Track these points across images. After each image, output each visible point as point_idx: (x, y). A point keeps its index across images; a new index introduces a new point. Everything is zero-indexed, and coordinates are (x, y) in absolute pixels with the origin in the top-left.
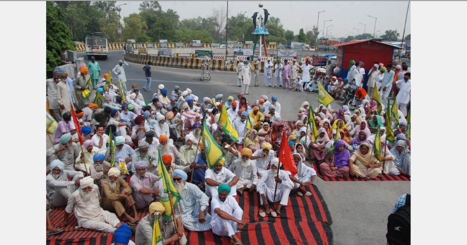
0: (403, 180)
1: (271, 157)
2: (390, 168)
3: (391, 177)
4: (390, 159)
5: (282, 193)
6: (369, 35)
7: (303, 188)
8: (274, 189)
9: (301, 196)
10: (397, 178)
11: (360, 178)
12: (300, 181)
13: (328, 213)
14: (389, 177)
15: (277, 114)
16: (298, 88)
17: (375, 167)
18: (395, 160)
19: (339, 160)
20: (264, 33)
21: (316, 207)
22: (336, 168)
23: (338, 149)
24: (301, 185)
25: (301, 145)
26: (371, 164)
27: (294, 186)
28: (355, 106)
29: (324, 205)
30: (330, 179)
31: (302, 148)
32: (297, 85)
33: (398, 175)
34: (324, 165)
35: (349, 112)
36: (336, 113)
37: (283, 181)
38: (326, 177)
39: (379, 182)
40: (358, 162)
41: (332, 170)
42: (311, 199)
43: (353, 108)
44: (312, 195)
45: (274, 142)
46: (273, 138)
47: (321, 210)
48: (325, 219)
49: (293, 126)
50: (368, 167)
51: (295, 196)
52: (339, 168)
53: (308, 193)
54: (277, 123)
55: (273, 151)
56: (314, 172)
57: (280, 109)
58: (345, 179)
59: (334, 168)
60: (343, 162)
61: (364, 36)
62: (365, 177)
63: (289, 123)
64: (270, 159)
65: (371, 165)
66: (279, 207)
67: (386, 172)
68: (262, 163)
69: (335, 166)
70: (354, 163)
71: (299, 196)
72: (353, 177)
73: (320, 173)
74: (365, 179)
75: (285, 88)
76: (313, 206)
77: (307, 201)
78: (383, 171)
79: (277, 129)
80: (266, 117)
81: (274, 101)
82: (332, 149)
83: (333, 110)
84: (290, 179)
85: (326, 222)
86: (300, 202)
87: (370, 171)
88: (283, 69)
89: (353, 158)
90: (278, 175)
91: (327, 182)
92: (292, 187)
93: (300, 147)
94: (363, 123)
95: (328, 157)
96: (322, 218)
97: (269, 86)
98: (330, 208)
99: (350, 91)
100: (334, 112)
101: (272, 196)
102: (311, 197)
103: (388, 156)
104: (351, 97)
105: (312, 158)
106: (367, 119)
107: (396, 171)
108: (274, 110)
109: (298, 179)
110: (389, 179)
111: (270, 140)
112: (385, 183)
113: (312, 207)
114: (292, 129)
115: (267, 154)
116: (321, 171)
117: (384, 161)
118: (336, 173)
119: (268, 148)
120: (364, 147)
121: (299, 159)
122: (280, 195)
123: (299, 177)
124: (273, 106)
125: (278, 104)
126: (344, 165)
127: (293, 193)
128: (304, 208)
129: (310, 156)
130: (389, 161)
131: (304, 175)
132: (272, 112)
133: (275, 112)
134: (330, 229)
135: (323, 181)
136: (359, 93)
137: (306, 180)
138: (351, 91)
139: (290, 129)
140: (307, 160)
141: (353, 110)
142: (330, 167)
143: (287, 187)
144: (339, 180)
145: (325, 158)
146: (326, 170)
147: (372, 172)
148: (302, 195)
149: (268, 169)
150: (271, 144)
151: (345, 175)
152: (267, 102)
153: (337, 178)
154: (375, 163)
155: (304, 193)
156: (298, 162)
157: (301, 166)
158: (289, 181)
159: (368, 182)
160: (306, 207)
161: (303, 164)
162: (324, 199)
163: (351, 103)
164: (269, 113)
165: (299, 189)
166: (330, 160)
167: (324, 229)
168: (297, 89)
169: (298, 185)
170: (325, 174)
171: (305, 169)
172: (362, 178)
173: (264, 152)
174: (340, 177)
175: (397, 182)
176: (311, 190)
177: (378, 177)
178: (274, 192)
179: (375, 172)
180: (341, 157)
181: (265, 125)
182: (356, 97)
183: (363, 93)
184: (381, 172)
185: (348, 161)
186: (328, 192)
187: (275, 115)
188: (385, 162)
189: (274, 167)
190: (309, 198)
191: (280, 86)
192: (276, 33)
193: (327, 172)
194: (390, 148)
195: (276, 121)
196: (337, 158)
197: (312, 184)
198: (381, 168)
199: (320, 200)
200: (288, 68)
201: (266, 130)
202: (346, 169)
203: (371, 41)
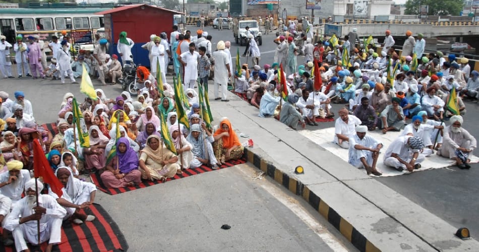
0: (206, 171)
1: (25, 180)
2: (189, 160)
3: (192, 171)
4: (188, 150)
5: (50, 228)
7: (82, 212)
8: (36, 225)
9: (80, 224)
10: (199, 170)
11: (156, 181)
12: (75, 203)
13: (120, 237)
14: (191, 171)
15: (28, 117)
16: (56, 76)
17: (171, 163)
18: (194, 150)
19: (125, 164)
21: (103, 234)
22: (123, 174)
23: (122, 149)
24: (78, 209)
25: (70, 155)
26: (166, 160)
27: (65, 212)
28: (138, 90)
29: (114, 227)
30: (118, 191)
31: (72, 159)
32: (54, 72)
33: (200, 167)
34: (107, 174)
35: (130, 99)
36: (114, 103)
37: (47, 209)
38: (111, 190)
39: (179, 180)
40: (150, 161)
41: (119, 178)
42: (95, 224)
43: (136, 93)
44: (96, 219)
45: (27, 158)
46: (25, 151)
47: (111, 235)
48: (117, 246)
49: (55, 130)
50: (163, 164)
51: (71, 227)
52: (127, 173)
53: (90, 217)
54: (28, 130)
55: (26, 171)
56: (93, 187)
57: (31, 110)
58: (136, 186)
59: (120, 176)
60: (131, 165)
62: (162, 178)
63: (49, 126)
64: (25, 183)
65: (165, 162)
66: (49, 249)
67: (186, 167)
68: (12, 191)
69: (121, 173)
70: (146, 163)
71: (77, 224)
72: (147, 181)
73: (103, 185)
74: (162, 181)
75: (37, 78)
76: (99, 232)
77: (90, 228)
78: (181, 166)
79: (29, 138)
80: (8, 123)
81: (19, 98)
82: (113, 151)
83: (109, 99)
84: (58, 205)
85: (120, 249)
86: (79, 232)
87: (166, 168)
88: (29, 51)
89: (143, 158)
90: (38, 203)
91: (114, 196)
92: (64, 214)
93: (69, 158)
94: (148, 110)
95: (111, 163)
96: (113, 245)
97: (10, 77)
98: (123, 230)
99: (128, 72)
100: (110, 103)
101: (35, 236)
102: (95, 222)
103: (185, 147)
104: (131, 79)
105: (89, 167)
106: (154, 105)
107: (196, 163)
108: (21, 110)
109: (71, 202)
110: (190, 174)
111: (20, 154)
112: (187, 179)
113: (98, 235)
114: (54, 133)
115: (17, 176)
116: (104, 183)
117: (180, 153)
118: (125, 181)
119: (18, 168)
120: (153, 140)
121: (68, 174)
122: (48, 230)
123: (72, 199)
124: (18, 106)
125: (27, 102)
126: (133, 169)
127: (68, 223)
128: (87, 238)
129: (85, 166)
130: (187, 152)
131: (79, 194)
132: (18, 114)
133: (24, 114)
135: (109, 195)
136: (140, 73)
137: (83, 200)
138: (131, 72)
139: (50, 135)
140: (81, 173)
141: (136, 96)
142: (115, 174)
143: (56, 217)
144: (130, 190)
145: (107, 164)
146: (111, 180)
147: (169, 169)
148: (81, 222)
149: (22, 198)
150: (21, 161)
151: (137, 181)
152: (9, 101)
153: (127, 188)
154: (171, 157)
155: (83, 218)
156: (66, 178)
157: (72, 183)
158: (57, 207)
159: (166, 183)
160: (89, 237)
161: (75, 180)
162: (113, 218)
163: (132, 87)
164: (13, 117)
165: (76, 216)
166: (113, 166)
168: (54, 77)
169: (73, 210)
170: (110, 186)
171: (79, 186)
172: (159, 180)
173: (12, 175)
174: (131, 186)
175: (199, 175)
176: (94, 212)
177: (177, 174)
178: (36, 230)
179: (172, 168)
180: (127, 159)
181: (7, 136)
182: (137, 79)
183: (146, 73)
184: (179, 168)
185: (138, 163)
186: (117, 208)
187: (24, 118)
188: (183, 155)
189: (30, 192)
190: (91, 223)
191: (28, 75)
193: (113, 184)
194: (185, 137)
195: (26, 126)
196: (123, 162)
197: (93, 204)
198: (179, 162)
199: (108, 222)
200: (36, 49)
201: (11, 143)
202: (137, 173)
203: (145, 6)
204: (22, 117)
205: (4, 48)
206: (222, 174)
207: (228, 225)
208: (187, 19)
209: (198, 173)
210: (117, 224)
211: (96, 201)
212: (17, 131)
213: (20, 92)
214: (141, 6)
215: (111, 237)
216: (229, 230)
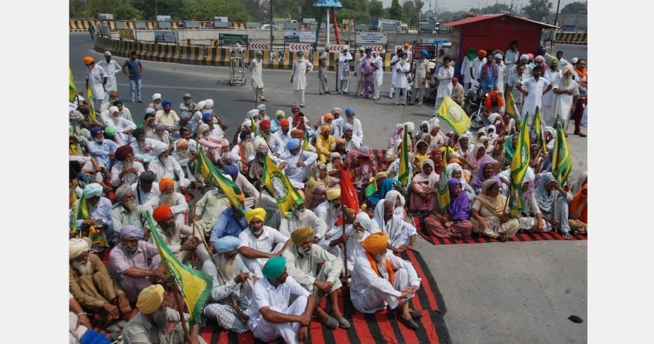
0: (556, 238)
6: (504, 7)
10: (547, 236)
13: (438, 297)
20: (334, 4)
22: (452, 223)
28: (481, 123)
30: (442, 241)
34: (432, 219)
38: (435, 239)
39: (518, 243)
40: (485, 211)
41: (445, 227)
43: (478, 125)
48: (435, 307)
56: (413, 230)
58: (464, 240)
61: (496, 8)
70: (479, 213)
72: (477, 236)
85: (437, 311)
89: (476, 206)
91: (436, 246)
96: (429, 304)
98: (442, 288)
99: (472, 99)
104: (475, 108)
110: (534, 239)
112: (529, 245)
116: (427, 228)
118: (451, 231)
124: (349, 126)
125: (357, 121)
132: (348, 135)
133: (353, 136)
134: (442, 321)
135: (430, 244)
138: (475, 99)
144: (455, 243)
146: (436, 227)
147: (508, 226)
152: (340, 118)
153: (453, 240)
163: (474, 117)
164: (343, 137)
167: (433, 322)
175: (545, 243)
181: (334, 158)
186: (438, 261)
187: (353, 139)
192: (354, 4)
197: (412, 250)
202: (468, 224)
203: (506, 16)
204: (351, 138)
205: (344, 60)
206: (578, 247)
207: (580, 317)
208: (557, 34)
209: (545, 239)
210: (436, 280)
211: (416, 248)
212: (345, 153)
213: (352, 109)
214: (500, 17)
215: (427, 294)
216: (579, 324)
